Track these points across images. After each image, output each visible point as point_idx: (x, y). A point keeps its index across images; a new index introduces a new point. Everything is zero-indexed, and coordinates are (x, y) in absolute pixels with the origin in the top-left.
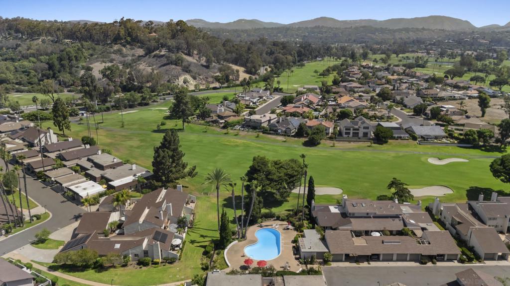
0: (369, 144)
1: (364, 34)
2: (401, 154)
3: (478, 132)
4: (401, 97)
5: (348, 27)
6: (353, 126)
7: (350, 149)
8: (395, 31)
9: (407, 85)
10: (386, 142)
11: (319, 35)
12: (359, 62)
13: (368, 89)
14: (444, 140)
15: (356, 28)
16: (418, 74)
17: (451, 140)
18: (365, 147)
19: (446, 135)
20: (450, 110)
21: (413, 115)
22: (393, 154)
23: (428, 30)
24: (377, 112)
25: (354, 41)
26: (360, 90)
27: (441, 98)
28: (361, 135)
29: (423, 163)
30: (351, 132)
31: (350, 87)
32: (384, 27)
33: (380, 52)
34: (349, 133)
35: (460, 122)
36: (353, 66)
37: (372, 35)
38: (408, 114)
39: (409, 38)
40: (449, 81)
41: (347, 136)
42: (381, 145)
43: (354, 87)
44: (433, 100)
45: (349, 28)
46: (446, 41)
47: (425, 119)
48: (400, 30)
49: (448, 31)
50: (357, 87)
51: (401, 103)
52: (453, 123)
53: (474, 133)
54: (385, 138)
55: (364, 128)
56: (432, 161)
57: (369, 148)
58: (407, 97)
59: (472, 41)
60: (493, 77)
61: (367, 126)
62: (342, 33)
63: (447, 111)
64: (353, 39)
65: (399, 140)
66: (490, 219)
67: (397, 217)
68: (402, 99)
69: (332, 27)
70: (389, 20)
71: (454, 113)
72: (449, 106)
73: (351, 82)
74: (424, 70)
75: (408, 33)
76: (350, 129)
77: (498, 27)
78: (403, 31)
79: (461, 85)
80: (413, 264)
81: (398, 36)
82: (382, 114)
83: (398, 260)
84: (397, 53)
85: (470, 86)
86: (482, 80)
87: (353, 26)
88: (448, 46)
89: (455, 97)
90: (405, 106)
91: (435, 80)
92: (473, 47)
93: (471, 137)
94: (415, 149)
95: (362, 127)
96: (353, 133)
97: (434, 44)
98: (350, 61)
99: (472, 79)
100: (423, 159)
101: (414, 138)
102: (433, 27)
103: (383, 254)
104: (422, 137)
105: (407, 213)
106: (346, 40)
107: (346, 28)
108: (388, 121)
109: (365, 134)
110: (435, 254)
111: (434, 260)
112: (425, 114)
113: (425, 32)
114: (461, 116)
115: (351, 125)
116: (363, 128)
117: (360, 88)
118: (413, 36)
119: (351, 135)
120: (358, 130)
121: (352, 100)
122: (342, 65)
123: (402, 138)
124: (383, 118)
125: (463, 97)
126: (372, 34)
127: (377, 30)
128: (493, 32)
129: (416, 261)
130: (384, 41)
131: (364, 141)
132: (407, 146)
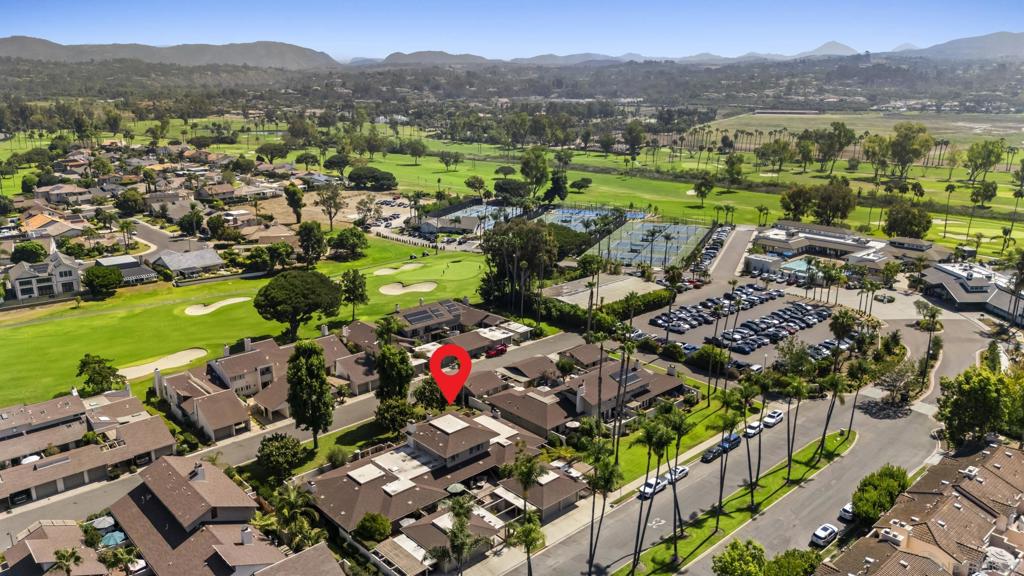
0: (73, 304)
1: (124, 76)
2: (138, 310)
3: (269, 249)
4: (161, 203)
5: (84, 61)
6: (37, 274)
7: (31, 322)
8: (191, 71)
9: (183, 179)
10: (112, 294)
11: (10, 79)
12: (94, 140)
13: (101, 194)
14: (223, 272)
15: (104, 63)
16: (212, 157)
17: (235, 270)
18: (66, 311)
19: (225, 262)
20: (241, 218)
21: (181, 236)
22: (122, 313)
23: (256, 68)
24: (101, 241)
25: (100, 92)
26: (81, 198)
27: (240, 197)
28: (58, 288)
29: (176, 318)
30: (35, 286)
31: (58, 195)
32: (168, 62)
33: (153, 116)
34: (30, 291)
35: (253, 238)
36: (79, 147)
37: (144, 80)
38: (171, 234)
39: (220, 85)
40: (265, 166)
41: (27, 296)
42: (100, 303)
43: (66, 194)
44: (225, 204)
45: (87, 63)
46: (283, 91)
47: (201, 240)
48: (202, 70)
49: (291, 72)
50: (74, 194)
51: (163, 216)
52: (244, 239)
53: (262, 251)
54: (106, 286)
55: (61, 275)
56: (193, 311)
57: (76, 311)
58: (174, 203)
59: (325, 90)
60: (332, 152)
61: (67, 269)
62: (71, 74)
63: (235, 220)
64: (98, 87)
65: (139, 286)
66: (234, 379)
67: (76, 418)
68: (164, 208)
69: (44, 61)
70: (178, 46)
71: (249, 223)
72: (239, 212)
73: (60, 185)
74: (232, 148)
75: (218, 74)
76: (30, 283)
77: (372, 63)
78: (209, 70)
79: (280, 171)
80: (96, 485)
81: (198, 80)
82: (115, 241)
83: (67, 489)
84: (184, 116)
85: (294, 172)
86: (314, 160)
87: (98, 59)
88: (286, 100)
89: (264, 194)
90: (170, 221)
91: (240, 167)
92: (326, 101)
93: (259, 260)
94: (169, 296)
95: (57, 272)
96: (40, 289)
97: (261, 97)
98: (72, 137)
99: (299, 161)
100: (176, 312)
101: (168, 278)
102: (266, 63)
103: (36, 487)
104: (182, 274)
105: (97, 409)
106: (80, 90)
107: (81, 63)
108: (127, 253)
109: (68, 287)
110: (131, 456)
111: (133, 467)
112: (203, 231)
113: (251, 73)
114: (257, 227)
115: (33, 272)
116: (58, 274)
117: (81, 194)
118: (227, 81)
119: (36, 293)
120: (49, 280)
121: (54, 222)
122: (52, 147)
123: (145, 281)
124: (118, 250)
125: (278, 192)
126: (141, 76)
127: (151, 67)
128: (362, 74)
129: (99, 480)
130: (166, 91)
131: (66, 301)
132: (154, 293)
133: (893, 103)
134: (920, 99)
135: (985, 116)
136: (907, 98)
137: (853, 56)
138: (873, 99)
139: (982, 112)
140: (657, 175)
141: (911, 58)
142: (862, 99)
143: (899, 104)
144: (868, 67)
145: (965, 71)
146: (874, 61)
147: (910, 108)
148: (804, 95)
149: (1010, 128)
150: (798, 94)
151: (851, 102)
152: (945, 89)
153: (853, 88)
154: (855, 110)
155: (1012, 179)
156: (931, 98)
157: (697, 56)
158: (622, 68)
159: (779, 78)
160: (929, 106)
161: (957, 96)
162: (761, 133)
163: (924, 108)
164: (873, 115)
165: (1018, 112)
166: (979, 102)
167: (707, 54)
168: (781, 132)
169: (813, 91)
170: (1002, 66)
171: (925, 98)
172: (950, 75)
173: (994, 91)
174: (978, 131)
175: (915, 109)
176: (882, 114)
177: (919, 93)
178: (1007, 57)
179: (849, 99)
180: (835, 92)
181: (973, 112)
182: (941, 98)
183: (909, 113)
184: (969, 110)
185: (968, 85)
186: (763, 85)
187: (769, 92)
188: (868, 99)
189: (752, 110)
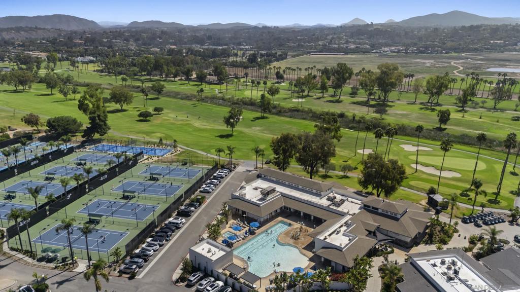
133: (383, 49)
134: (397, 47)
135: (431, 55)
136: (390, 46)
137: (365, 25)
138: (373, 46)
139: (429, 53)
140: (221, 101)
141: (392, 26)
142: (367, 46)
143: (386, 49)
144: (371, 30)
145: (418, 32)
146: (375, 27)
147: (392, 52)
148: (338, 44)
149: (445, 62)
150: (335, 44)
151: (362, 48)
152: (409, 41)
153: (364, 41)
154: (364, 53)
155: (455, 101)
156: (402, 46)
157: (293, 25)
158: (250, 30)
159: (328, 35)
160: (402, 50)
161: (415, 45)
162: (300, 69)
163: (399, 51)
164: (372, 55)
165: (446, 53)
166: (427, 48)
167: (298, 24)
168: (312, 68)
169: (343, 42)
170: (436, 30)
171: (400, 46)
172: (411, 34)
173: (433, 42)
174: (428, 65)
175: (394, 52)
176: (377, 55)
177: (397, 43)
178: (437, 25)
179: (361, 47)
180: (354, 43)
181: (424, 54)
182: (407, 46)
183: (392, 54)
184: (422, 52)
185: (420, 39)
186: (318, 39)
187: (320, 43)
188: (371, 46)
189: (309, 53)
